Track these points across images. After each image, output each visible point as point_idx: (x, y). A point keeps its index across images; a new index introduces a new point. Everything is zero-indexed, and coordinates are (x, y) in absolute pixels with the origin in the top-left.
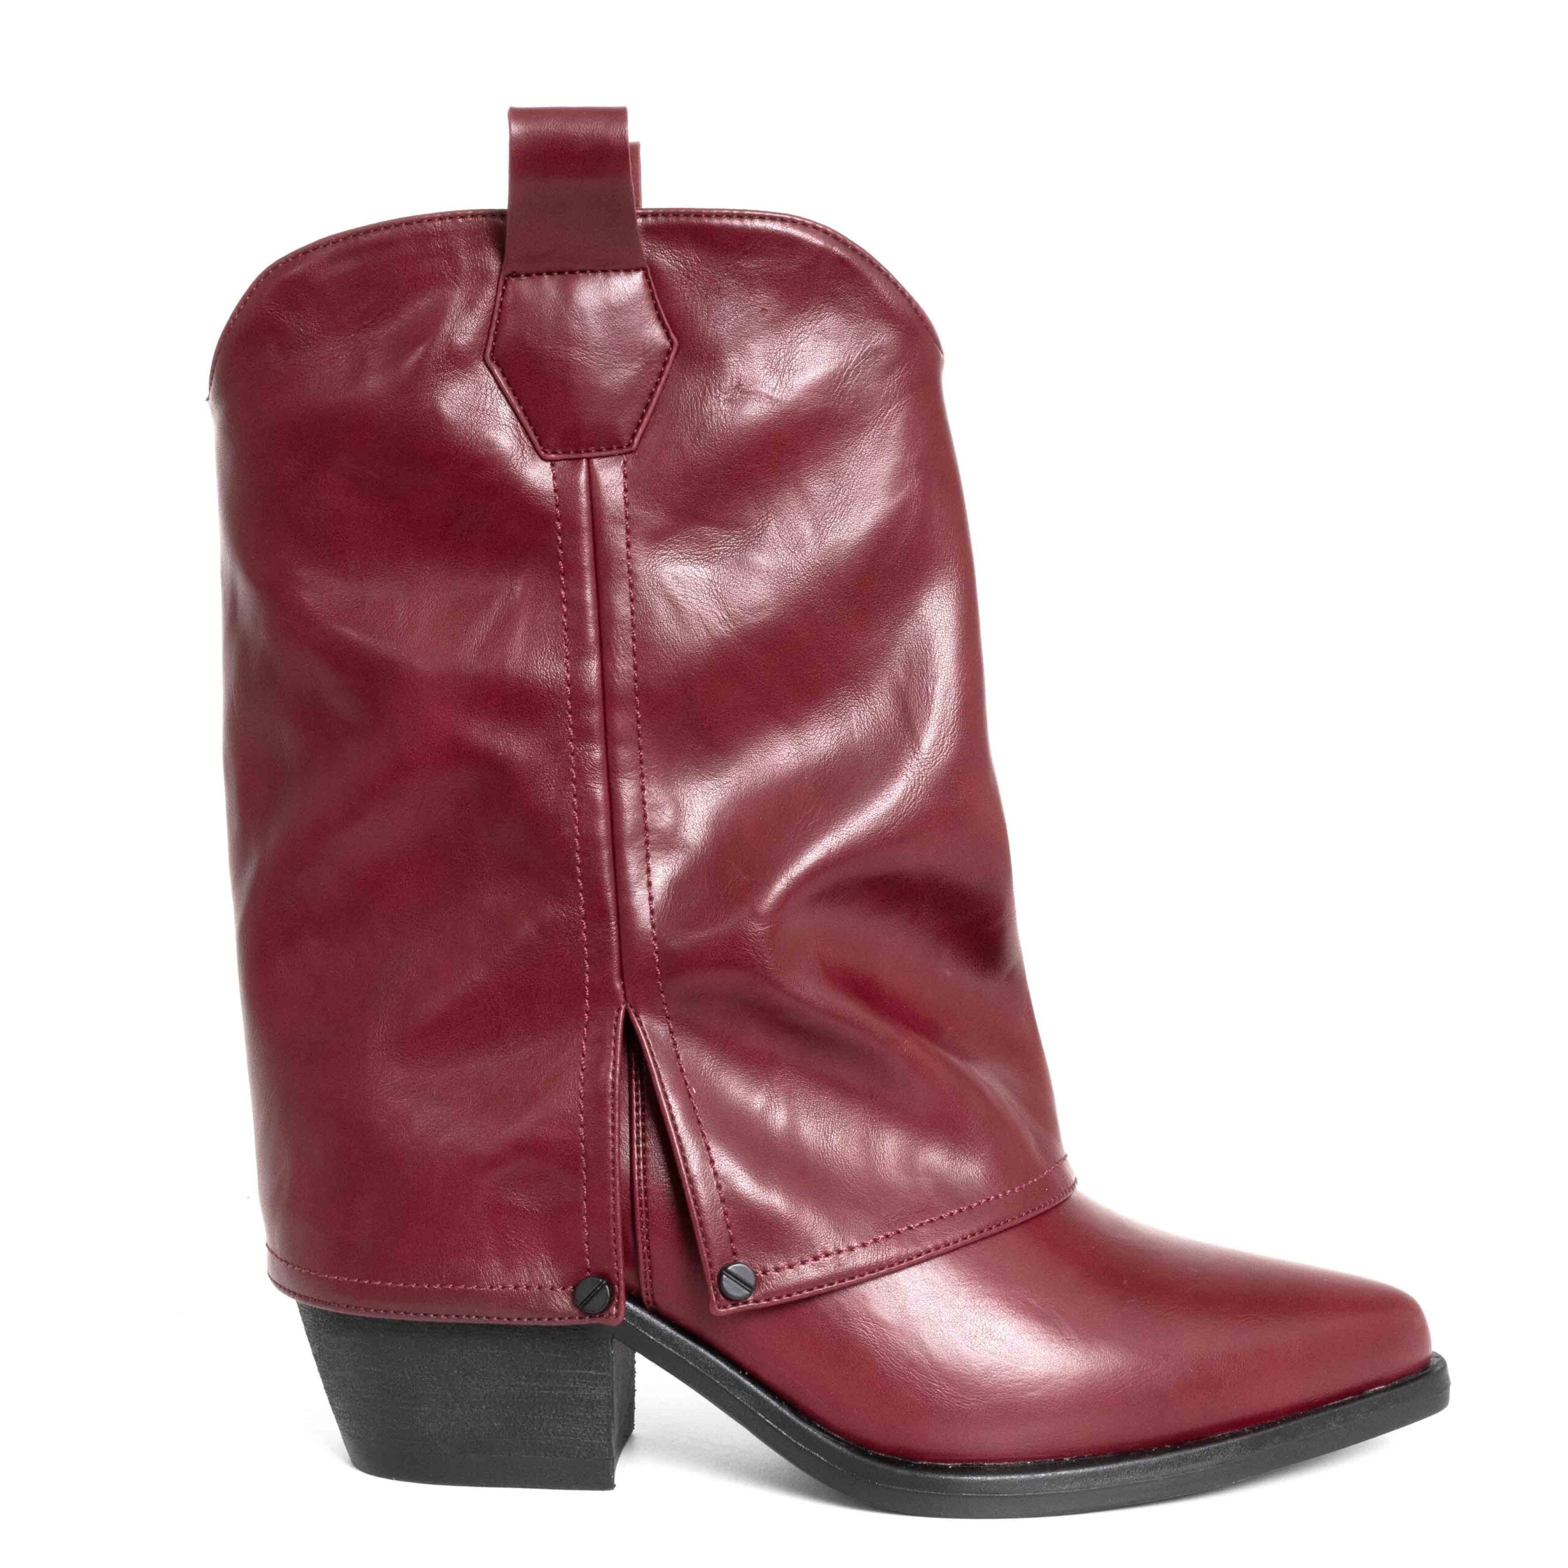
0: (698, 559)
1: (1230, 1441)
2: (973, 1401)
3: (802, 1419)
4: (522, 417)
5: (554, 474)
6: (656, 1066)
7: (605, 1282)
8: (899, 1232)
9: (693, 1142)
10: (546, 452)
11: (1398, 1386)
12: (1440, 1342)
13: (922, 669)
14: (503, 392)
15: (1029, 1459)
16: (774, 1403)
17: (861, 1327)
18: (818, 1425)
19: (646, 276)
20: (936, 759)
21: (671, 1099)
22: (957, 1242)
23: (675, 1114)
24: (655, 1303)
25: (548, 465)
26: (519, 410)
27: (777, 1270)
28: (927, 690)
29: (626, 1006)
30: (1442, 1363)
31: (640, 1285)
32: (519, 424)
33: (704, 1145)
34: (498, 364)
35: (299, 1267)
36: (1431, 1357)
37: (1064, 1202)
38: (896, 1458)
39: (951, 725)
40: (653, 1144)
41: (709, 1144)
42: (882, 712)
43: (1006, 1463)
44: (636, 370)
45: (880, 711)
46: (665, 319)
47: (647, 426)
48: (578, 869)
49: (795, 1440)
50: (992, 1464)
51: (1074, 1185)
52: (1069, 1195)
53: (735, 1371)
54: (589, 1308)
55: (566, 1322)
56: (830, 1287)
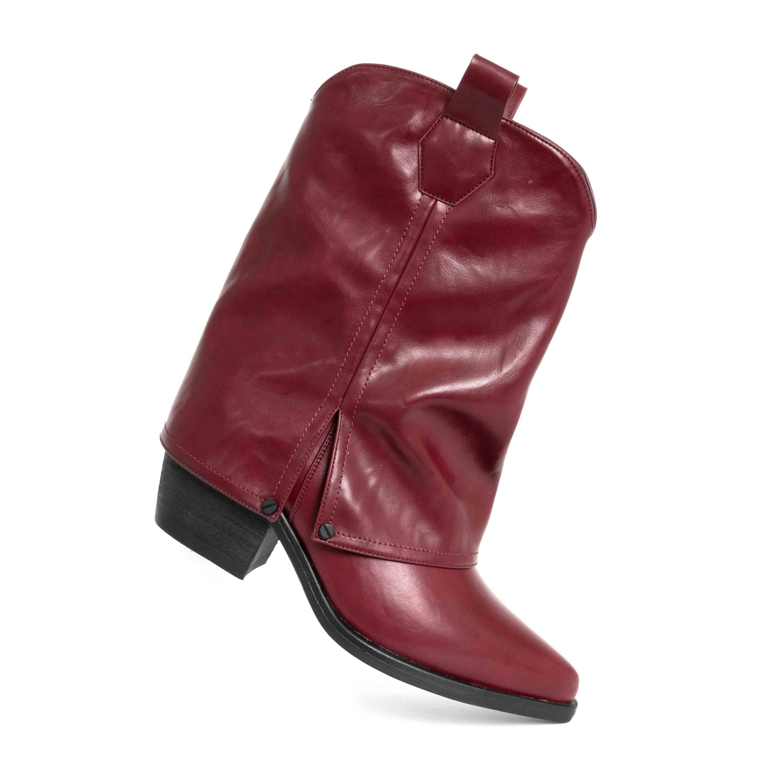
0: (457, 259)
1: (476, 688)
2: (389, 621)
3: (323, 593)
4: (420, 171)
5: (421, 198)
6: (339, 436)
7: (276, 504)
8: (396, 546)
9: (337, 471)
10: (422, 189)
11: (553, 704)
12: (579, 697)
13: (518, 344)
14: (418, 158)
15: (398, 654)
16: (316, 581)
17: (362, 572)
18: (328, 598)
19: (495, 143)
20: (505, 380)
21: (337, 451)
22: (416, 561)
23: (336, 458)
24: (293, 521)
25: (420, 194)
26: (420, 168)
27: (343, 535)
28: (516, 353)
29: (339, 409)
30: (576, 704)
31: (291, 512)
32: (418, 173)
33: (341, 475)
34: (422, 147)
35: (171, 437)
36: (573, 700)
37: (467, 569)
38: (349, 626)
39: (517, 371)
40: (323, 462)
41: (343, 475)
42: (495, 352)
43: (389, 650)
44: (472, 177)
45: (494, 351)
46: (493, 163)
47: (465, 200)
48: (349, 349)
49: (317, 599)
50: (383, 647)
51: (474, 565)
52: (471, 567)
53: (309, 562)
54: (265, 510)
55: (254, 511)
56: (359, 552)
